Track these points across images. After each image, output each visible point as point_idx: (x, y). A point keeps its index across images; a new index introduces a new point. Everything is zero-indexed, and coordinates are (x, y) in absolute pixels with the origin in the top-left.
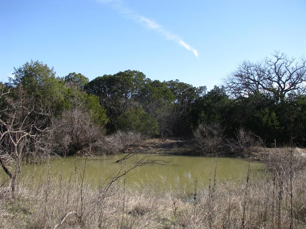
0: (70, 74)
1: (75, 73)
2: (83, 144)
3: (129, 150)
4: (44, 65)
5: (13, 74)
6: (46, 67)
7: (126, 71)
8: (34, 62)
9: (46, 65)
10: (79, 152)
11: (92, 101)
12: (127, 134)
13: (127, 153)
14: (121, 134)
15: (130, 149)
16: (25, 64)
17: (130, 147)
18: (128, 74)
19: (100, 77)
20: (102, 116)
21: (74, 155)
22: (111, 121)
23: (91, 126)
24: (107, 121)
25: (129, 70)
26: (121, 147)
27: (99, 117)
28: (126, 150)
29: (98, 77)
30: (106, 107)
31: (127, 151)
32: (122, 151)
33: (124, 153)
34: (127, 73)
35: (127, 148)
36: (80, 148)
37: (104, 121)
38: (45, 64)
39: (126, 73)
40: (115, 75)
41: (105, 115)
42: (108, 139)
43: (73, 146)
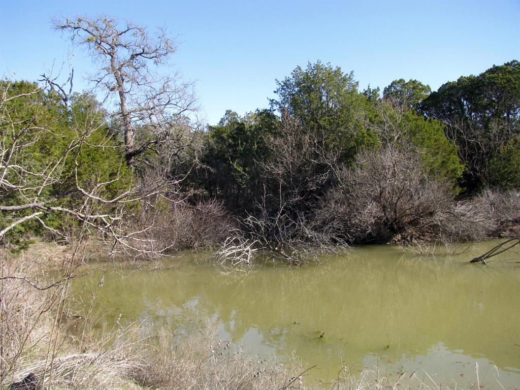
0: (393, 83)
1: (404, 81)
2: (406, 219)
3: (511, 230)
4: (334, 69)
5: (275, 92)
6: (338, 72)
7: (507, 64)
8: (312, 66)
9: (339, 69)
10: (399, 237)
11: (424, 130)
12: (508, 196)
13: (506, 237)
14: (492, 197)
15: (514, 228)
16: (294, 71)
17: (514, 225)
18: (513, 70)
19: (450, 83)
20: (449, 159)
21: (388, 243)
22: (474, 170)
23: (422, 181)
24: (460, 169)
25: (514, 61)
26: (492, 225)
27: (443, 162)
28: (505, 231)
29: (447, 84)
30: (461, 142)
31: (507, 233)
32: (495, 234)
33: (500, 237)
34: (510, 68)
35: (507, 226)
36: (401, 229)
37: (454, 170)
38: (337, 67)
39: (507, 68)
40: (483, 75)
41: (455, 157)
42: (460, 208)
43: (385, 224)
